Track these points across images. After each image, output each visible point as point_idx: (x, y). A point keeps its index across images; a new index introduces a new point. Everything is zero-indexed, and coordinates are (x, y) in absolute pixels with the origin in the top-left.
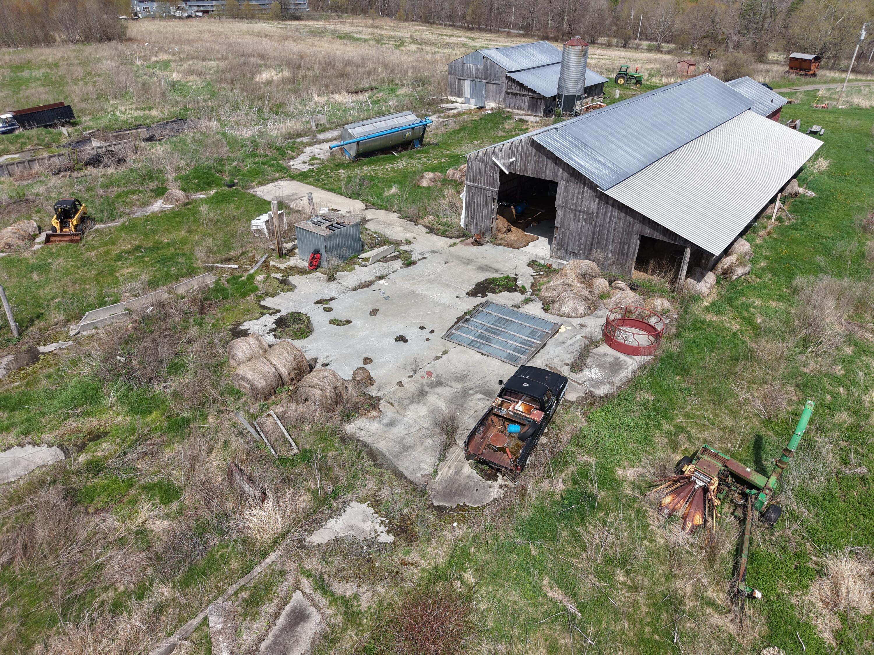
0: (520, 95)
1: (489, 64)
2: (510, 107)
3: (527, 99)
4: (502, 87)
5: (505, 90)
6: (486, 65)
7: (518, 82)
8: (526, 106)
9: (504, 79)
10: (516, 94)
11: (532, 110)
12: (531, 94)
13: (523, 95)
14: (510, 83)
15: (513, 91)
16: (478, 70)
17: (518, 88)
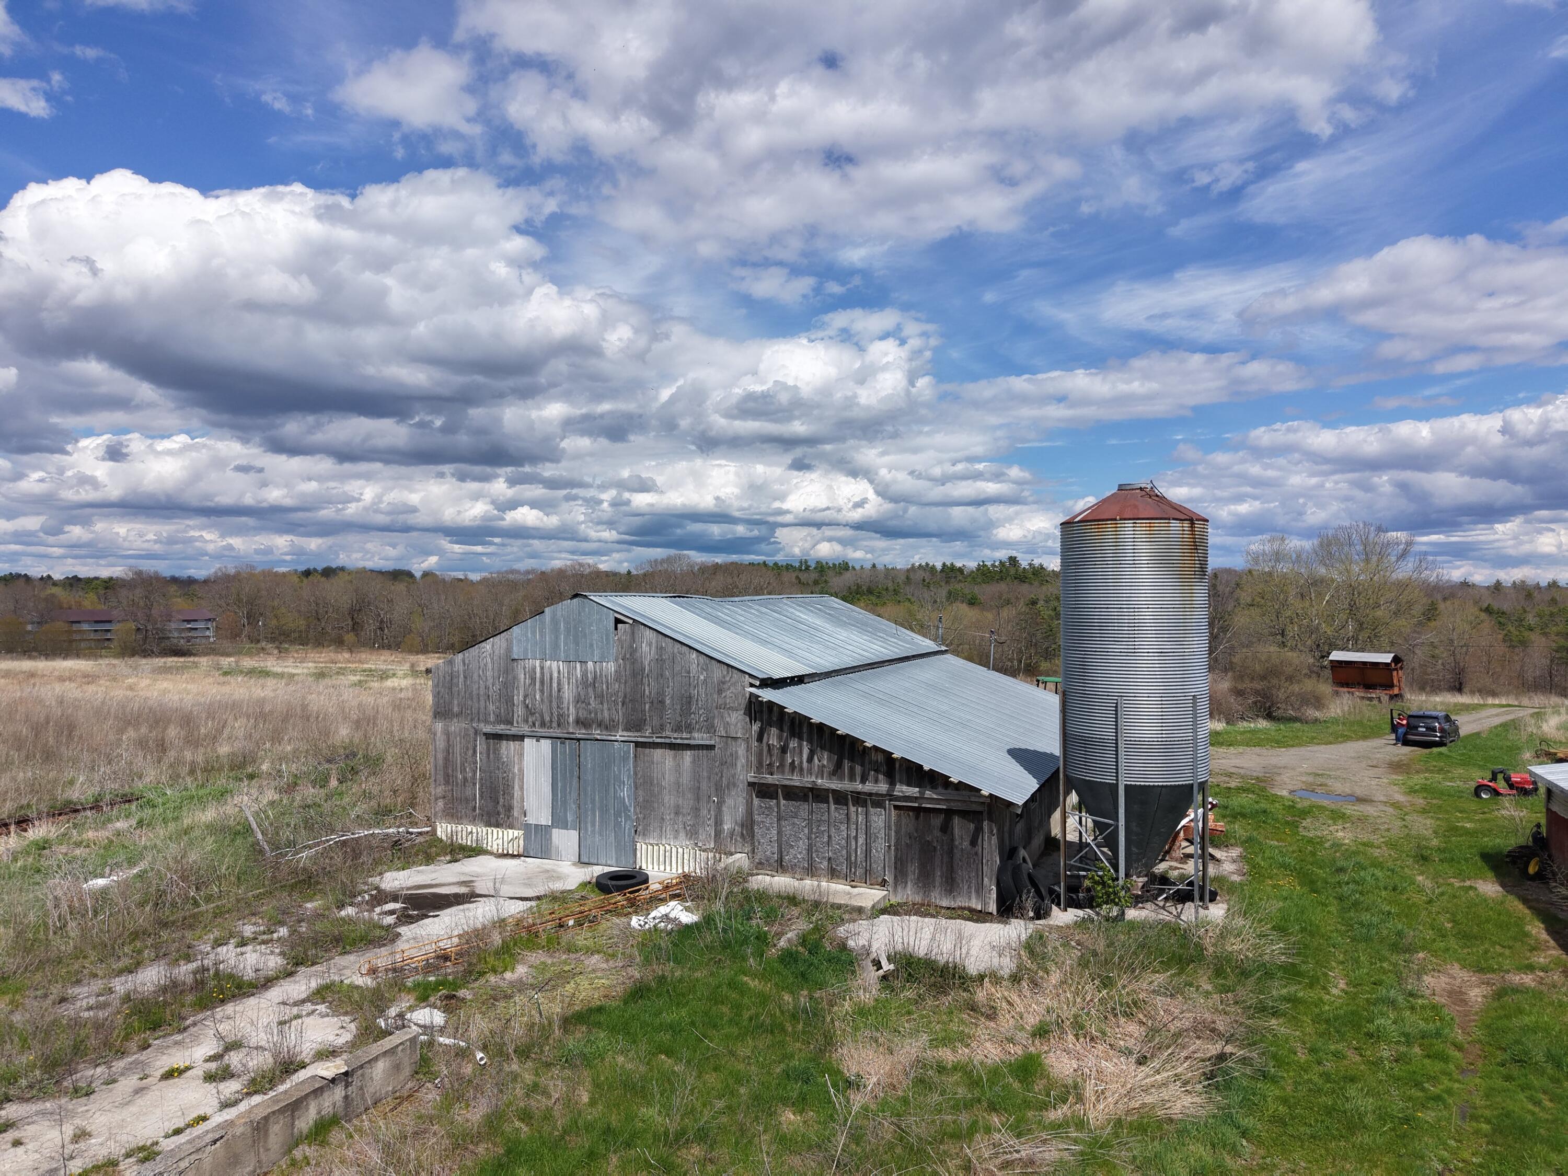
0: (841, 798)
1: (647, 649)
2: (780, 866)
3: (879, 819)
4: (728, 762)
5: (744, 774)
6: (630, 656)
7: (821, 728)
8: (881, 850)
9: (736, 721)
10: (817, 795)
11: (925, 881)
12: (902, 789)
13: (860, 799)
14: (773, 738)
15: (796, 780)
16: (589, 684)
17: (824, 759)
